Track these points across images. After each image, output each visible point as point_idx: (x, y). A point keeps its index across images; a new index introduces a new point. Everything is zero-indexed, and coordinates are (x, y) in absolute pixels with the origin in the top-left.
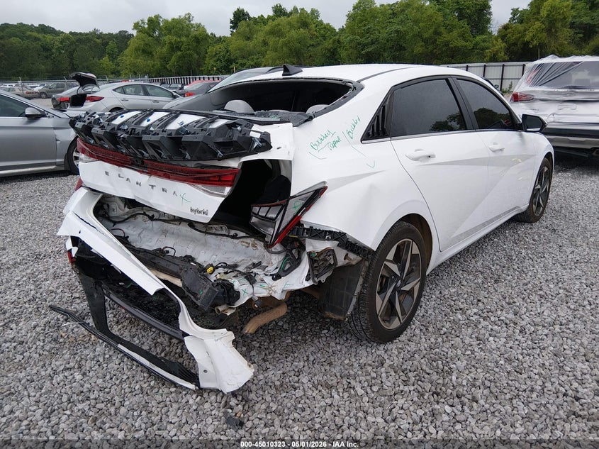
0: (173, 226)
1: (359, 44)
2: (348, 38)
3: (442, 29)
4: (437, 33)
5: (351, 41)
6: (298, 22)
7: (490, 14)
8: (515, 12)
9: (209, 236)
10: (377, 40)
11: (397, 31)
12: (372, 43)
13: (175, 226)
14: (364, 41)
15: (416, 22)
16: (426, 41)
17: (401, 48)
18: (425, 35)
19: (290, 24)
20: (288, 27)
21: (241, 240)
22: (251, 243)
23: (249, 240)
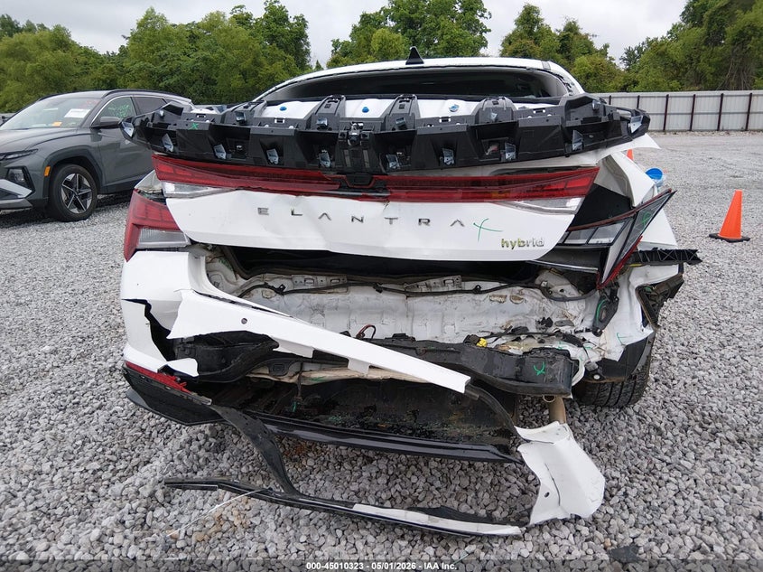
0: (333, 297)
1: (153, 73)
2: (137, 65)
3: (262, 59)
4: (256, 63)
5: (141, 69)
6: (51, 41)
7: (308, 44)
8: (336, 44)
9: (418, 300)
10: (178, 69)
11: (205, 59)
12: (172, 73)
13: (339, 296)
14: (159, 68)
15: (227, 47)
16: (244, 74)
17: (209, 81)
18: (244, 66)
19: (39, 43)
20: (37, 47)
21: (490, 294)
22: (509, 295)
23: (505, 292)
